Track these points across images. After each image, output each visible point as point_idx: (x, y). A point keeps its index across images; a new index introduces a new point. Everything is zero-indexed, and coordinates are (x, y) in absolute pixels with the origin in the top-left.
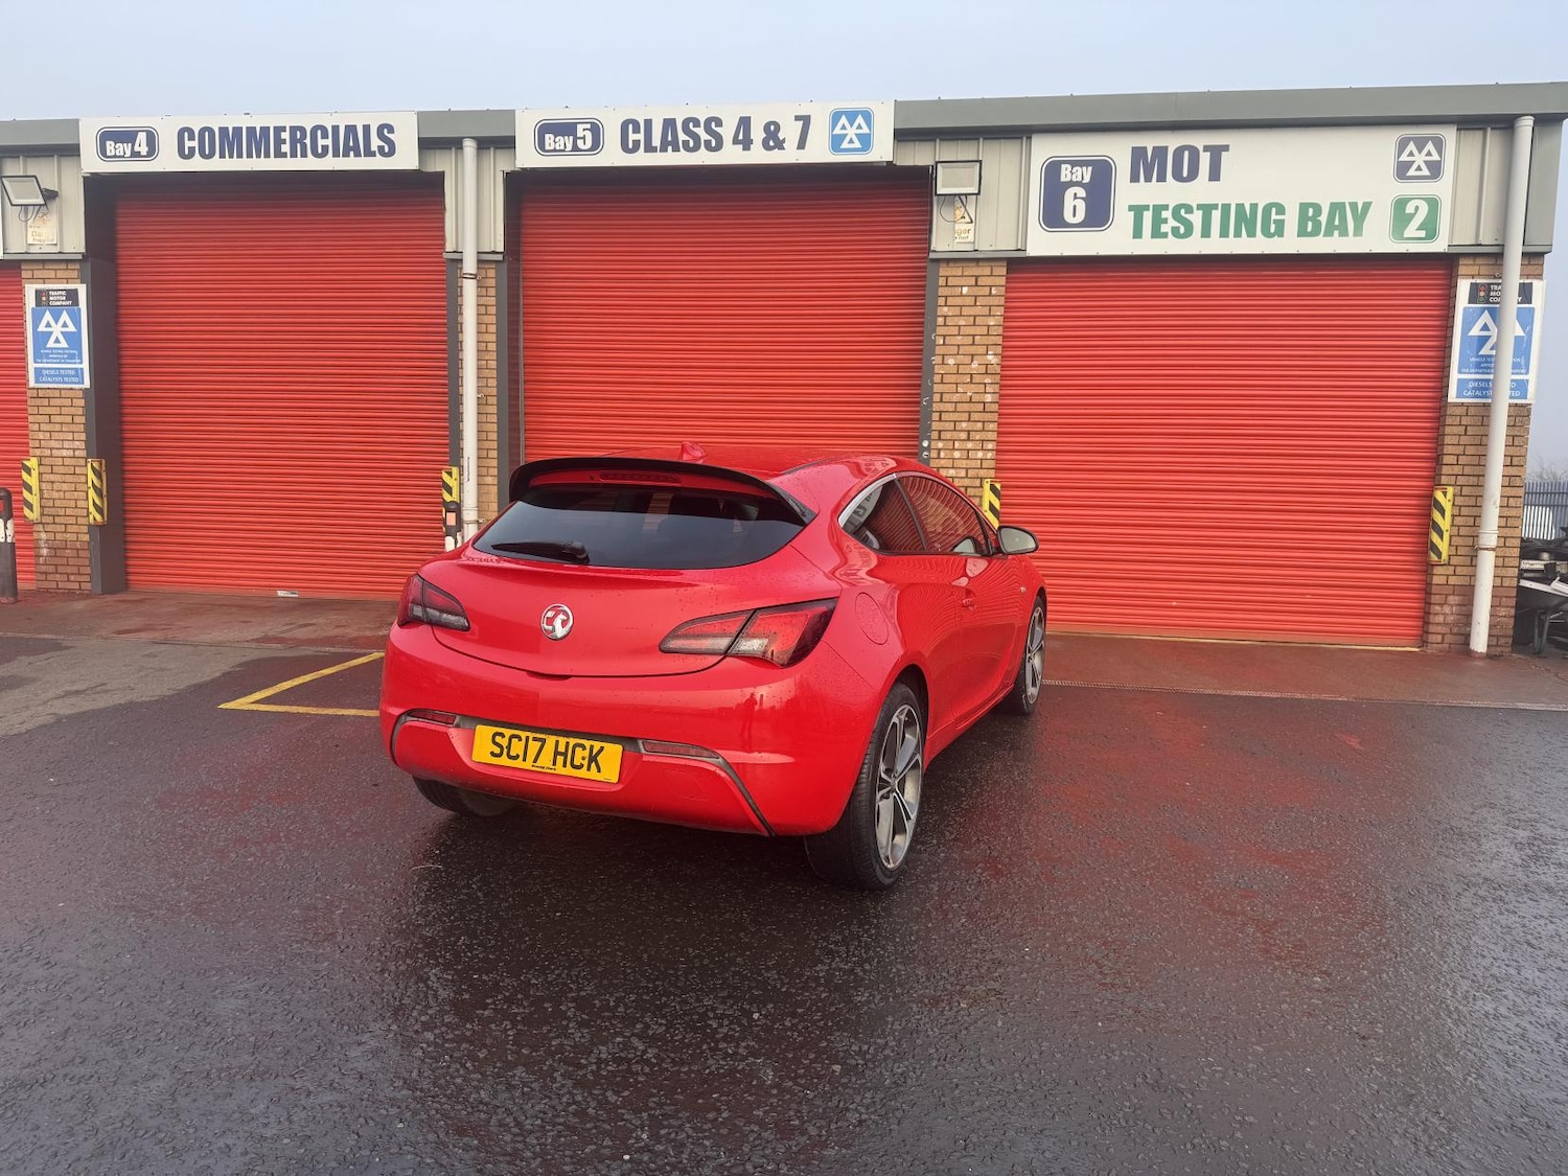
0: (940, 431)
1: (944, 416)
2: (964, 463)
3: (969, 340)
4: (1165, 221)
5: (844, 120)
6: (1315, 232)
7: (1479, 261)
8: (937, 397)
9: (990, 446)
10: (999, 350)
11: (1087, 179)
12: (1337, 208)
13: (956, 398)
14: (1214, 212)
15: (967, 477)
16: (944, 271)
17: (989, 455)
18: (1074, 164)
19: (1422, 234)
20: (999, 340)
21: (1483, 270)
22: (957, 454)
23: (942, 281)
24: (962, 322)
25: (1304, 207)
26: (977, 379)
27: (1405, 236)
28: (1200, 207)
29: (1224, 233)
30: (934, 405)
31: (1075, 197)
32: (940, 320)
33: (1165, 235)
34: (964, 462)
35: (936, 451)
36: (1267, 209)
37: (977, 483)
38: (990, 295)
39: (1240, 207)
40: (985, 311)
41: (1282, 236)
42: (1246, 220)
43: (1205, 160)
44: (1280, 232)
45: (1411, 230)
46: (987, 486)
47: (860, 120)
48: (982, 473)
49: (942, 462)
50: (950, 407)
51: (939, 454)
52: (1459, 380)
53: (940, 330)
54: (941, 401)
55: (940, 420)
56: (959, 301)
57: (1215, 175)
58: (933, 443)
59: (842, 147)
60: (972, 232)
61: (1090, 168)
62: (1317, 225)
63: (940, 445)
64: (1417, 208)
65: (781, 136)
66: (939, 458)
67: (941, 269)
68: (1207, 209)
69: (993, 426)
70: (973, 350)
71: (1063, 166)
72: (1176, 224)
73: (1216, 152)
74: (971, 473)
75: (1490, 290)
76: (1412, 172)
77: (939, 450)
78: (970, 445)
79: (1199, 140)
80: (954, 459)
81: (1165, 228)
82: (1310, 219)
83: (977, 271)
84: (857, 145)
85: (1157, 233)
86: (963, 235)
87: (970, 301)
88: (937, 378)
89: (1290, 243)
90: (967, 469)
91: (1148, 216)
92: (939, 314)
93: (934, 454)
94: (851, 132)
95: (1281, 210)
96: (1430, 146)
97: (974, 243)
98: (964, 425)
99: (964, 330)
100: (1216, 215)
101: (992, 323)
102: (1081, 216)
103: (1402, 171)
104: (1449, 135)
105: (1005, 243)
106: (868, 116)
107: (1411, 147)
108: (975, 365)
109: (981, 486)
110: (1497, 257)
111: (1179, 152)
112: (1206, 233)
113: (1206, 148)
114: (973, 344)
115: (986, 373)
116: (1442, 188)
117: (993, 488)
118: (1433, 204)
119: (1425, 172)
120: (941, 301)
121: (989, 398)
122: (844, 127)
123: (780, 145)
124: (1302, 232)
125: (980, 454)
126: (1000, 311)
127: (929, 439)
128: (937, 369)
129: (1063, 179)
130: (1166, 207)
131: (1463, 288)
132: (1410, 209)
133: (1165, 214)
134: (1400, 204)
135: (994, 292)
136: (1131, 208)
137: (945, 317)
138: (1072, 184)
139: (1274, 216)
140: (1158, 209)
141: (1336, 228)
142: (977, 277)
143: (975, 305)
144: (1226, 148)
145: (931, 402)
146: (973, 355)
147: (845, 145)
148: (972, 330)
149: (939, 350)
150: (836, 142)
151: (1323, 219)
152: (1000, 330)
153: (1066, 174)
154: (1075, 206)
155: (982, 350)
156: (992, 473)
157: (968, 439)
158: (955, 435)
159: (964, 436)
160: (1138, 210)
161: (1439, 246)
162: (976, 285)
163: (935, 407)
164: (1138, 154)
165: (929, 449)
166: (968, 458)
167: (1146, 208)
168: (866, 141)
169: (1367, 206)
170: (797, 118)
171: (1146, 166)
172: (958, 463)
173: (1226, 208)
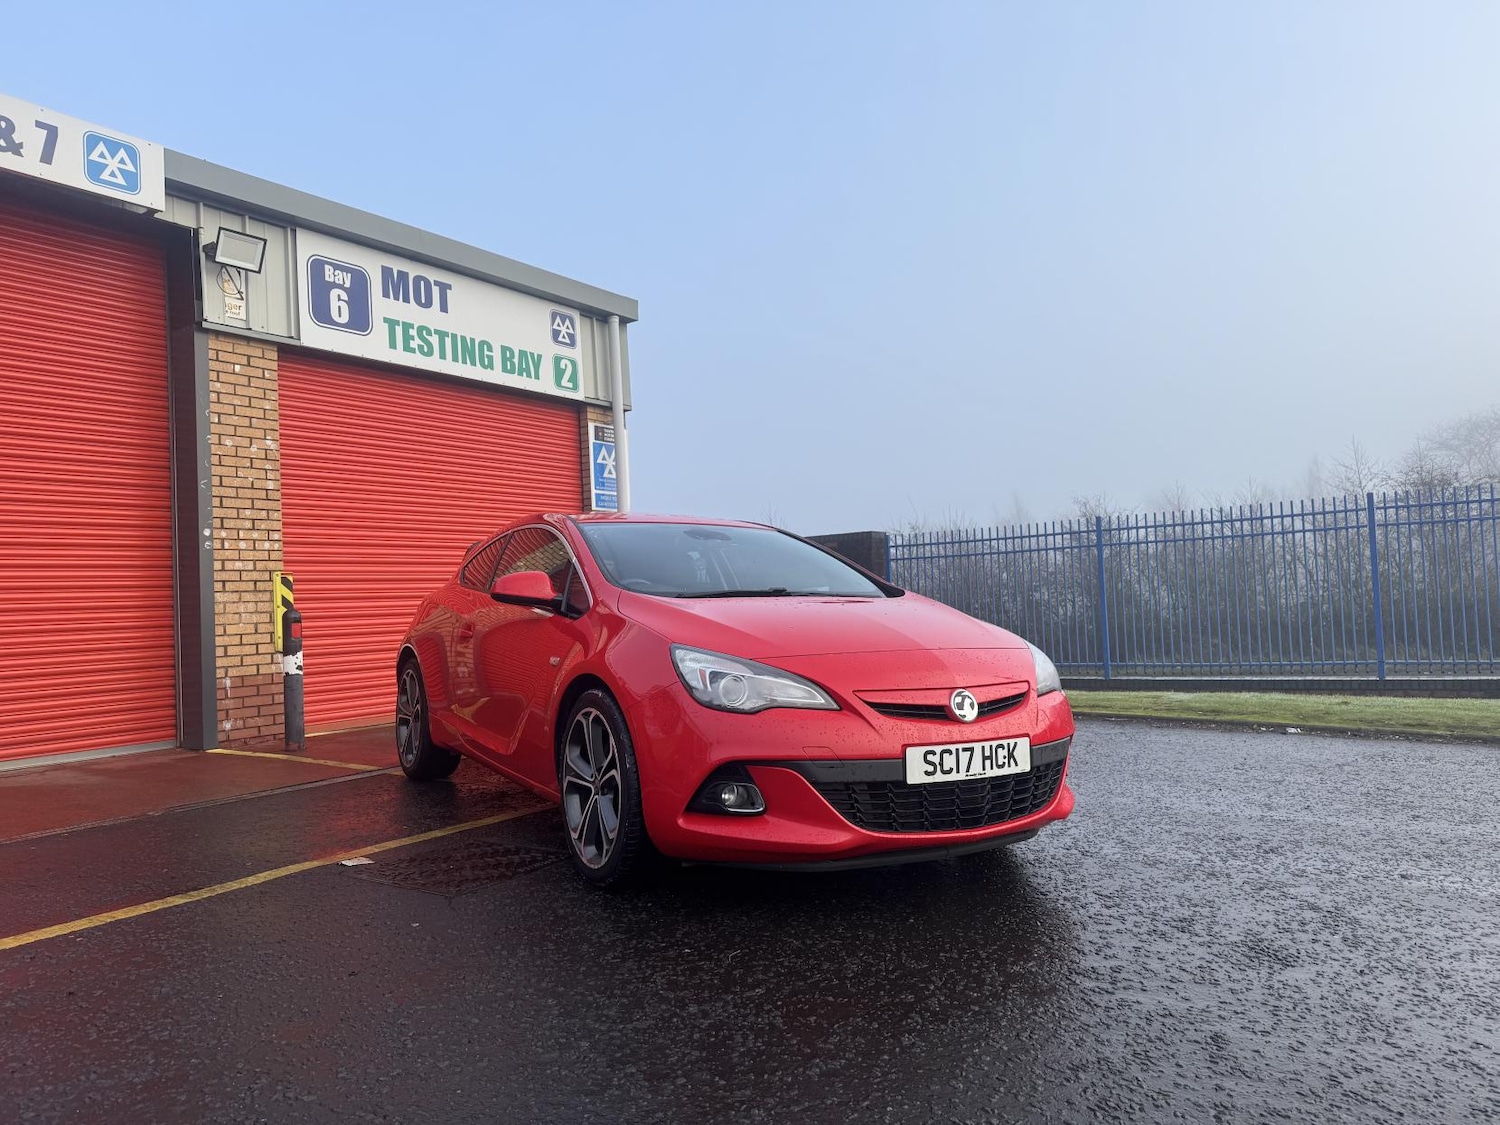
0: (222, 519)
1: (226, 502)
2: (251, 555)
3: (246, 422)
4: (413, 338)
5: (101, 147)
6: (512, 372)
7: (597, 411)
8: (216, 481)
9: (276, 536)
10: (277, 435)
11: (347, 285)
12: (522, 353)
13: (237, 482)
14: (446, 338)
15: (255, 570)
16: (213, 343)
17: (277, 546)
18: (336, 267)
19: (570, 385)
20: (276, 426)
21: (600, 418)
22: (243, 545)
23: (212, 354)
24: (237, 401)
25: (504, 349)
26: (257, 464)
27: (563, 384)
28: (436, 332)
29: (455, 359)
30: (214, 489)
31: (339, 299)
32: (213, 396)
33: (413, 351)
34: (251, 553)
35: (219, 541)
36: (482, 343)
37: (266, 576)
38: (264, 378)
39: (463, 338)
40: (260, 393)
41: (492, 369)
42: (469, 350)
43: (436, 291)
44: (491, 366)
45: (564, 382)
46: (277, 579)
47: (122, 153)
48: (271, 565)
49: (227, 553)
50: (232, 492)
51: (223, 544)
52: (597, 495)
53: (214, 407)
54: (221, 485)
55: (221, 506)
56: (232, 379)
57: (444, 308)
58: (215, 532)
59: (101, 177)
60: (243, 309)
61: (349, 275)
62: (513, 364)
63: (224, 534)
64: (566, 366)
65: (17, 137)
66: (223, 548)
67: (210, 342)
68: (442, 335)
69: (277, 515)
70: (250, 432)
71: (327, 267)
72: (422, 343)
73: (444, 288)
74: (260, 565)
75: (603, 433)
76: (560, 339)
77: (223, 540)
78: (255, 535)
79: (433, 275)
80: (240, 550)
81: (414, 344)
82: (508, 359)
83: (249, 351)
84: (120, 180)
85: (407, 348)
86: (233, 310)
87: (244, 381)
88: (215, 460)
89: (496, 376)
90: (255, 561)
91: (399, 330)
92: (211, 389)
93: (217, 545)
94: (113, 164)
95: (490, 349)
96: (567, 323)
97: (247, 321)
98: (248, 513)
99: (239, 411)
100: (448, 341)
101: (267, 407)
102: (344, 319)
103: (556, 334)
104: (576, 316)
105: (278, 329)
106: (133, 154)
107: (558, 320)
108: (254, 449)
109: (271, 580)
110: (608, 409)
111: (418, 279)
112: (443, 356)
113: (437, 283)
114: (250, 427)
115: (266, 459)
116: (576, 353)
117: (285, 582)
118: (574, 363)
119: (567, 341)
120: (213, 376)
121: (271, 485)
122: (102, 155)
123: (16, 149)
124: (505, 370)
125: (267, 545)
126: (274, 396)
127: (210, 527)
128: (214, 449)
129: (327, 279)
130: (412, 326)
131: (591, 427)
132: (563, 366)
133: (413, 332)
134: (557, 360)
135: (267, 375)
136: (386, 320)
137: (218, 393)
138: (335, 285)
139: (486, 353)
140: (407, 326)
141: (524, 370)
142: (249, 357)
143: (249, 386)
144: (450, 287)
145: (210, 486)
146: (251, 438)
147: (105, 176)
148: (248, 412)
149: (214, 428)
150: (94, 170)
151: (516, 360)
152: (277, 417)
153: (329, 274)
154: (339, 307)
155: (260, 434)
156: (280, 565)
157: (253, 529)
158: (239, 523)
159: (248, 524)
160: (391, 323)
161: (579, 396)
162: (249, 365)
163: (216, 491)
164: (386, 272)
165: (211, 538)
166: (255, 549)
167: (397, 323)
168: (132, 181)
169: (540, 356)
170: (39, 124)
171: (395, 286)
172: (244, 555)
173: (454, 337)
